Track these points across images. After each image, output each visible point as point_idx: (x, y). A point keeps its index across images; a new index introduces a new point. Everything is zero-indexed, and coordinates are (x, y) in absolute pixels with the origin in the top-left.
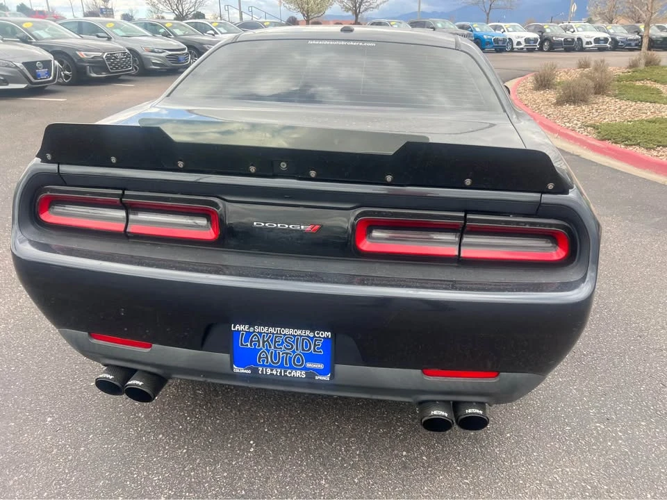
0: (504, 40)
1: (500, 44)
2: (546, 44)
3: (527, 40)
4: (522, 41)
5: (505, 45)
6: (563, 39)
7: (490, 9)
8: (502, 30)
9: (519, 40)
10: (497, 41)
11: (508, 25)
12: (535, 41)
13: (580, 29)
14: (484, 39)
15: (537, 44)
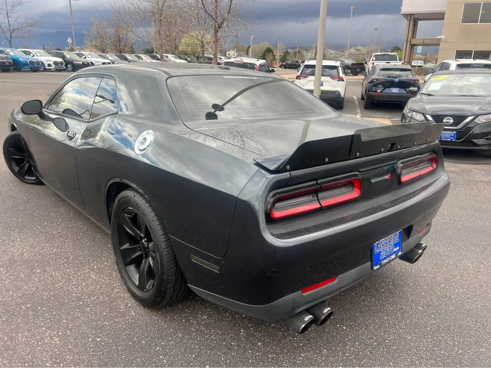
0: (38, 63)
1: (36, 65)
2: (69, 66)
3: (55, 63)
4: (52, 63)
5: (40, 66)
6: (81, 63)
7: (11, 38)
8: (32, 55)
9: (49, 63)
10: (32, 63)
11: (35, 51)
12: (62, 63)
13: (89, 56)
14: (21, 62)
15: (64, 66)
